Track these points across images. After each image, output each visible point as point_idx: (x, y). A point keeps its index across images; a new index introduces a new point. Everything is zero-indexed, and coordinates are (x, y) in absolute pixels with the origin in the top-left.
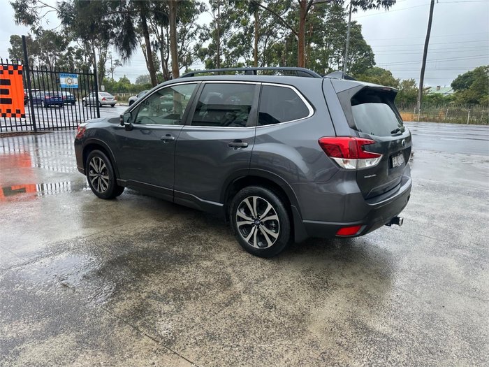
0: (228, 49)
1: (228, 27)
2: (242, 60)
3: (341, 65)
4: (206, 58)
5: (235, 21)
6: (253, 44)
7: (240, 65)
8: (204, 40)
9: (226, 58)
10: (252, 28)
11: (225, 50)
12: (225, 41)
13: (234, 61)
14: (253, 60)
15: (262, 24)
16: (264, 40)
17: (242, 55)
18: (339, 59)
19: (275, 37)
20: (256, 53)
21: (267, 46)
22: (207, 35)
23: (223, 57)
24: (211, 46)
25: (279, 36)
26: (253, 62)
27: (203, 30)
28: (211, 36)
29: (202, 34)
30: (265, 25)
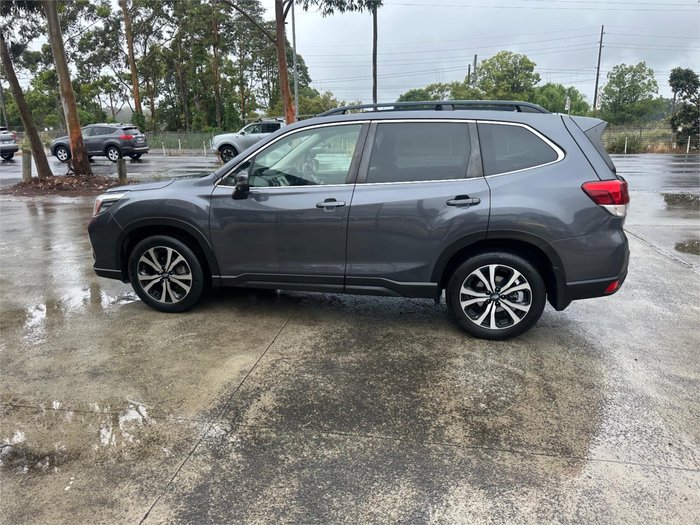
0: (79, 53)
1: (73, 18)
2: (106, 71)
3: (266, 81)
4: (40, 67)
5: (86, 9)
6: (125, 48)
7: (106, 79)
8: (30, 38)
9: (79, 68)
10: (118, 21)
11: (73, 55)
12: (72, 41)
13: (95, 73)
14: (129, 72)
15: (134, 17)
16: (142, 41)
17: (108, 63)
18: (262, 73)
19: (160, 37)
20: (130, 60)
21: (148, 51)
22: (33, 29)
23: (73, 68)
24: (46, 49)
25: (166, 35)
26: (130, 75)
27: (25, 22)
28: (43, 31)
29: (24, 28)
30: (138, 18)
